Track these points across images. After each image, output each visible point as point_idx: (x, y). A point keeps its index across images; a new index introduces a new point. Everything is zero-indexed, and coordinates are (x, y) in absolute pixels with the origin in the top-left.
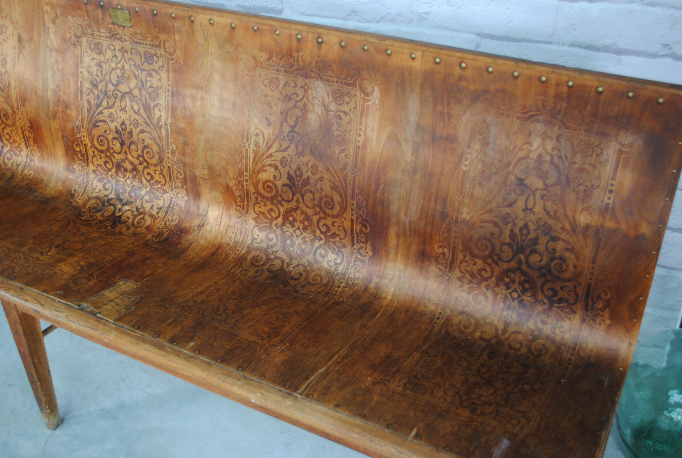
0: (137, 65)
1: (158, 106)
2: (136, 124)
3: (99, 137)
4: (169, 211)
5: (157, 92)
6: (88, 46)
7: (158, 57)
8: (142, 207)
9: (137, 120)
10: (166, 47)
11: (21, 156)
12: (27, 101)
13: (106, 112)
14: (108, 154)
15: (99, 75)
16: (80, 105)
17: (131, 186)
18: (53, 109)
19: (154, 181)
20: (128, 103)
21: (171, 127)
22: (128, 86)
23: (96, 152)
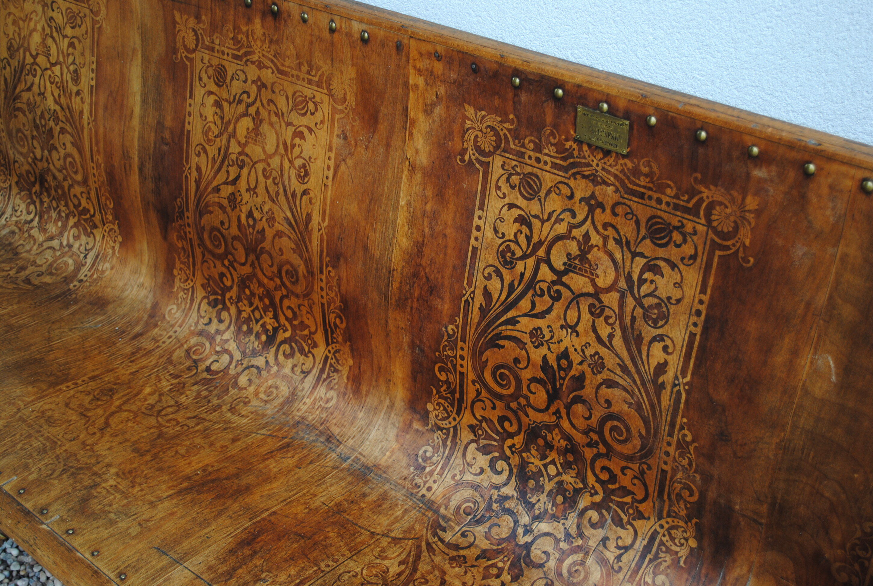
0: (624, 240)
1: (663, 340)
3: (498, 367)
4: (647, 560)
5: (664, 309)
6: (505, 177)
7: (684, 235)
8: (581, 535)
9: (601, 358)
10: (713, 217)
11: (313, 355)
12: (342, 259)
13: (525, 324)
14: (514, 405)
15: (520, 241)
16: (464, 295)
17: (556, 479)
18: (400, 289)
19: (617, 486)
20: (586, 316)
21: (688, 392)
22: (593, 282)
23: (484, 393)
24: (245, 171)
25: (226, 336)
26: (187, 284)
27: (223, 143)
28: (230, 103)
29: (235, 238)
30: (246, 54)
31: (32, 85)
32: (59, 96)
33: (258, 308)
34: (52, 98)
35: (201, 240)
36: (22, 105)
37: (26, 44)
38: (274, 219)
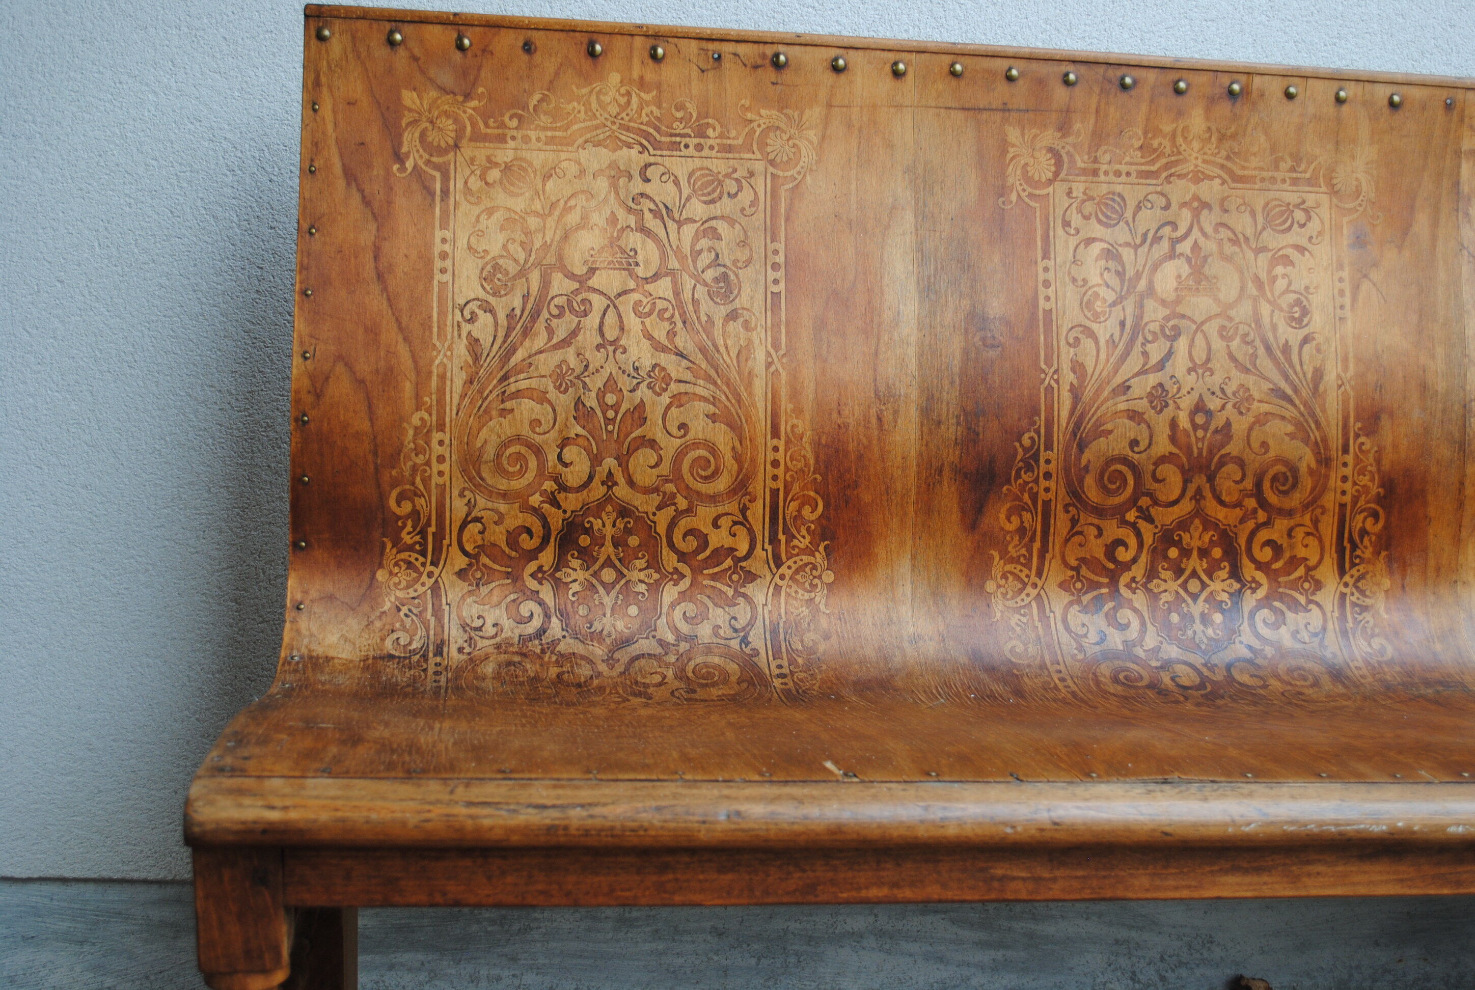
11: (1318, 604)
24: (1182, 344)
25: (1150, 641)
26: (1023, 596)
27: (1129, 310)
28: (1136, 247)
29: (1162, 460)
30: (1167, 166)
31: (574, 333)
32: (671, 334)
33: (1194, 574)
34: (646, 344)
35: (1076, 495)
36: (533, 383)
37: (551, 259)
38: (1250, 399)
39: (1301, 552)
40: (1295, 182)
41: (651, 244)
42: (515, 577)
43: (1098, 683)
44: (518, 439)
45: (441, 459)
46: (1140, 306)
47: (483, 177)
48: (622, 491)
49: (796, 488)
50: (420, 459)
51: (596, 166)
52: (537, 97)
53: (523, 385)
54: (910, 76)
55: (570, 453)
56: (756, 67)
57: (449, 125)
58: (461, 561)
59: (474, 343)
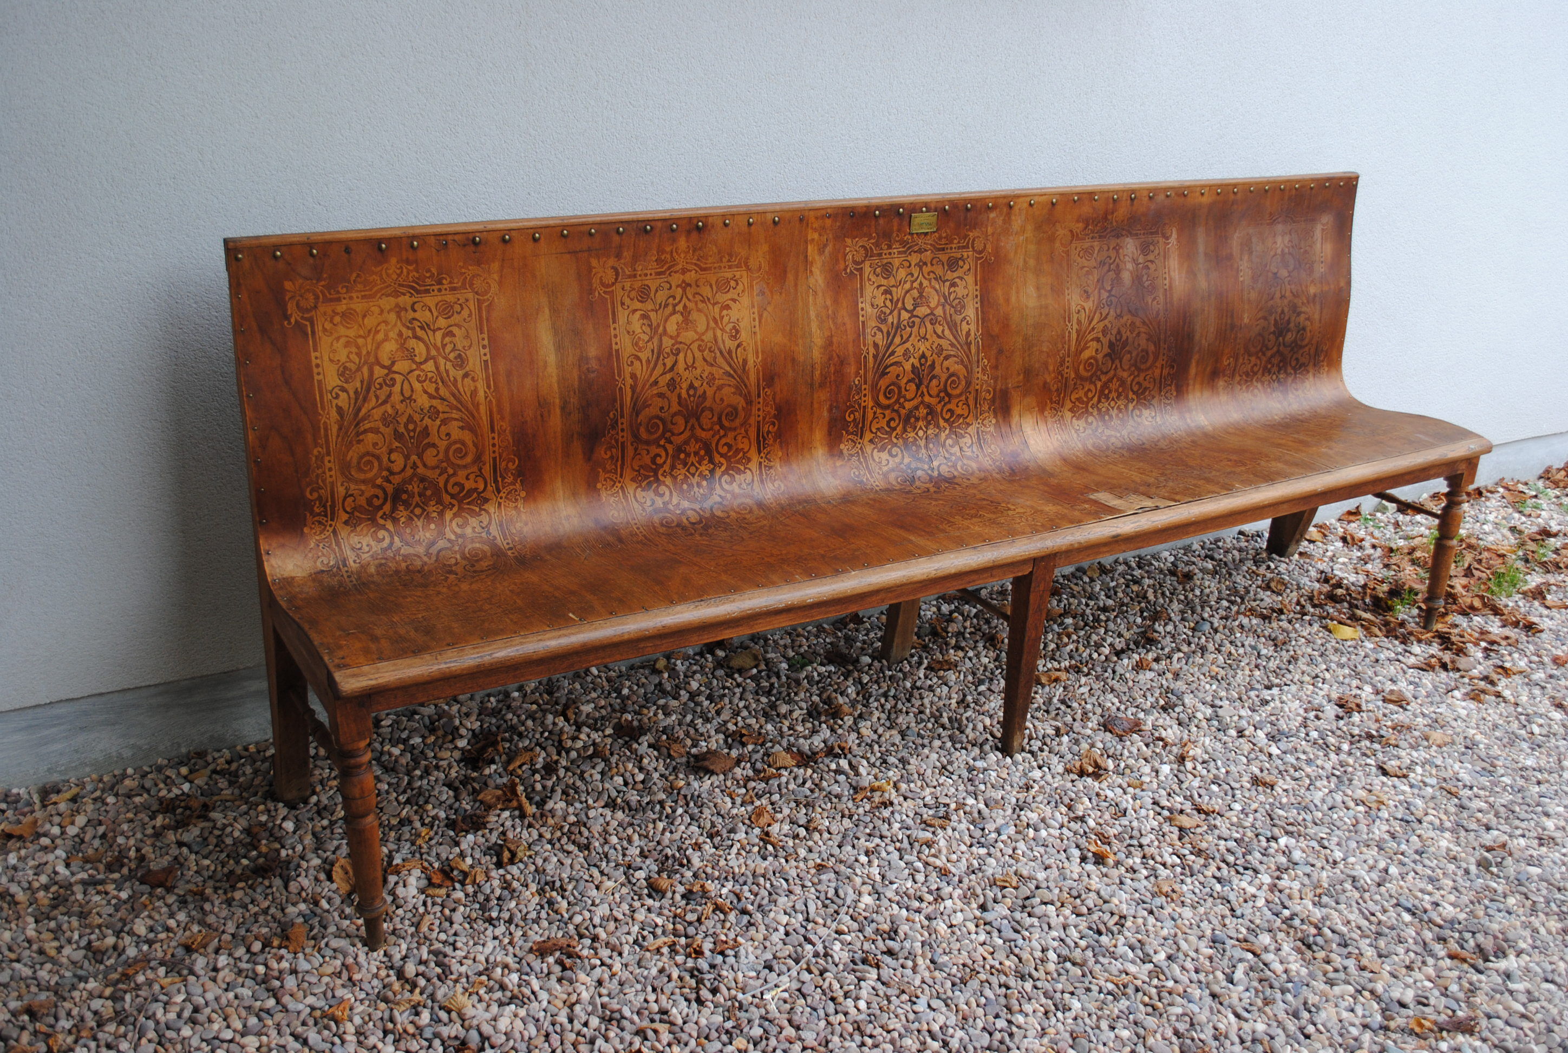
0: (939, 276)
1: (966, 319)
2: (940, 349)
3: (887, 387)
5: (963, 302)
6: (872, 272)
7: (964, 260)
8: (951, 454)
9: (941, 346)
10: (975, 245)
11: (749, 469)
12: (776, 378)
13: (900, 351)
14: (896, 407)
15: (887, 304)
16: (863, 354)
17: (925, 437)
19: (955, 417)
20: (929, 326)
21: (982, 339)
22: (928, 306)
23: (879, 411)
24: (681, 356)
25: (675, 501)
26: (615, 488)
27: (655, 343)
28: (657, 311)
29: (675, 414)
30: (669, 268)
31: (389, 396)
32: (437, 389)
33: (693, 464)
34: (425, 396)
35: (636, 437)
36: (372, 425)
37: (372, 359)
38: (714, 379)
39: (741, 446)
40: (730, 267)
41: (421, 344)
42: (373, 521)
43: (654, 527)
44: (368, 454)
45: (330, 469)
46: (661, 340)
47: (331, 321)
48: (421, 470)
49: (504, 455)
50: (320, 471)
51: (388, 307)
52: (354, 275)
53: (367, 426)
54: (542, 240)
55: (394, 456)
56: (465, 245)
57: (311, 297)
58: (345, 517)
59: (339, 409)
